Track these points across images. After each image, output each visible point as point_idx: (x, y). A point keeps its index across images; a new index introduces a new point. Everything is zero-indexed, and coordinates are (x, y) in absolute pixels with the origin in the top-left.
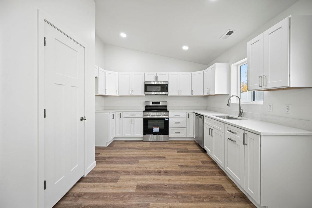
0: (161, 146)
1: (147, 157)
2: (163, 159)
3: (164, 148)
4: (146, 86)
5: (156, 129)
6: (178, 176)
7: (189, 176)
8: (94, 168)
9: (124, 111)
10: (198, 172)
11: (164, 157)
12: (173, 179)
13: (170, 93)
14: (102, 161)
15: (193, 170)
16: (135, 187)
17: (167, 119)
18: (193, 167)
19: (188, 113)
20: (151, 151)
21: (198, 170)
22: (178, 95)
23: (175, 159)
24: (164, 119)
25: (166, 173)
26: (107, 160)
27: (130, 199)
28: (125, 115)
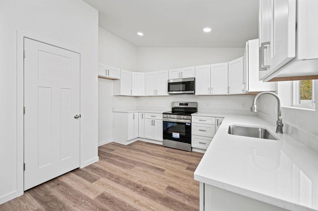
0: (175, 156)
1: (146, 165)
2: (159, 172)
3: (175, 160)
4: (169, 84)
5: (176, 135)
6: (152, 200)
7: (165, 205)
8: (95, 163)
9: (146, 111)
10: (184, 205)
11: (163, 171)
12: (142, 202)
13: (198, 91)
14: (107, 158)
15: (180, 199)
16: (99, 194)
17: (188, 123)
18: (185, 195)
19: (217, 118)
20: (159, 160)
21: (187, 203)
22: (208, 94)
23: (174, 176)
24: (185, 124)
25: (144, 190)
26: (112, 158)
27: (81, 205)
28: (147, 116)
